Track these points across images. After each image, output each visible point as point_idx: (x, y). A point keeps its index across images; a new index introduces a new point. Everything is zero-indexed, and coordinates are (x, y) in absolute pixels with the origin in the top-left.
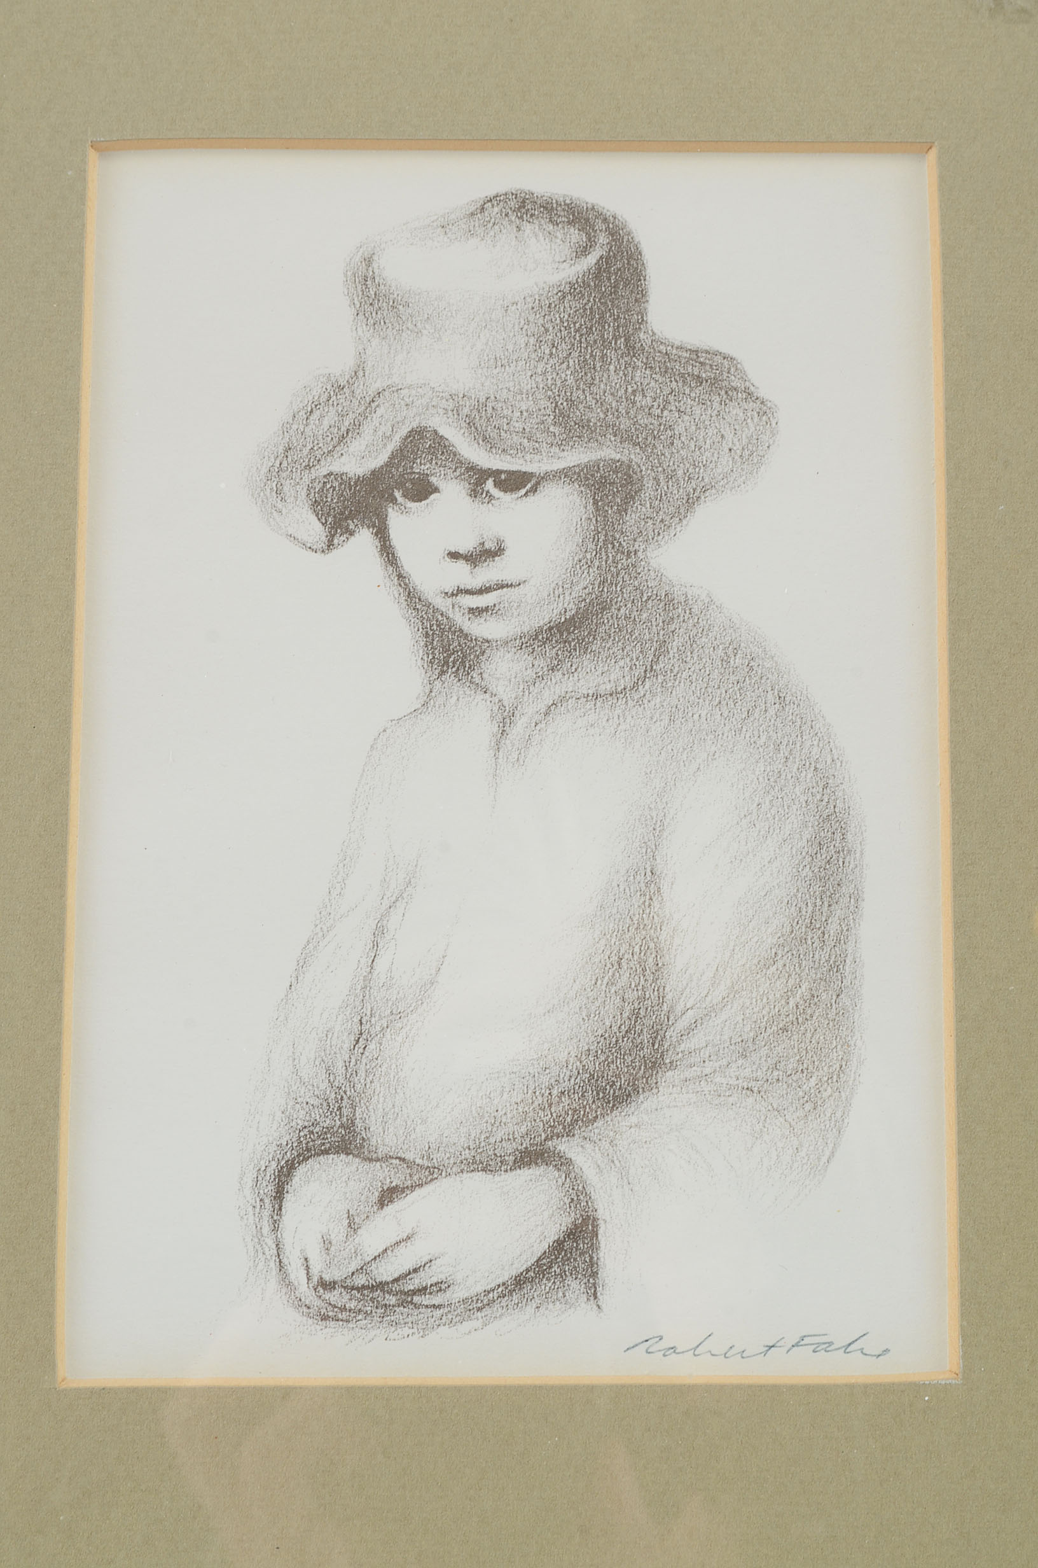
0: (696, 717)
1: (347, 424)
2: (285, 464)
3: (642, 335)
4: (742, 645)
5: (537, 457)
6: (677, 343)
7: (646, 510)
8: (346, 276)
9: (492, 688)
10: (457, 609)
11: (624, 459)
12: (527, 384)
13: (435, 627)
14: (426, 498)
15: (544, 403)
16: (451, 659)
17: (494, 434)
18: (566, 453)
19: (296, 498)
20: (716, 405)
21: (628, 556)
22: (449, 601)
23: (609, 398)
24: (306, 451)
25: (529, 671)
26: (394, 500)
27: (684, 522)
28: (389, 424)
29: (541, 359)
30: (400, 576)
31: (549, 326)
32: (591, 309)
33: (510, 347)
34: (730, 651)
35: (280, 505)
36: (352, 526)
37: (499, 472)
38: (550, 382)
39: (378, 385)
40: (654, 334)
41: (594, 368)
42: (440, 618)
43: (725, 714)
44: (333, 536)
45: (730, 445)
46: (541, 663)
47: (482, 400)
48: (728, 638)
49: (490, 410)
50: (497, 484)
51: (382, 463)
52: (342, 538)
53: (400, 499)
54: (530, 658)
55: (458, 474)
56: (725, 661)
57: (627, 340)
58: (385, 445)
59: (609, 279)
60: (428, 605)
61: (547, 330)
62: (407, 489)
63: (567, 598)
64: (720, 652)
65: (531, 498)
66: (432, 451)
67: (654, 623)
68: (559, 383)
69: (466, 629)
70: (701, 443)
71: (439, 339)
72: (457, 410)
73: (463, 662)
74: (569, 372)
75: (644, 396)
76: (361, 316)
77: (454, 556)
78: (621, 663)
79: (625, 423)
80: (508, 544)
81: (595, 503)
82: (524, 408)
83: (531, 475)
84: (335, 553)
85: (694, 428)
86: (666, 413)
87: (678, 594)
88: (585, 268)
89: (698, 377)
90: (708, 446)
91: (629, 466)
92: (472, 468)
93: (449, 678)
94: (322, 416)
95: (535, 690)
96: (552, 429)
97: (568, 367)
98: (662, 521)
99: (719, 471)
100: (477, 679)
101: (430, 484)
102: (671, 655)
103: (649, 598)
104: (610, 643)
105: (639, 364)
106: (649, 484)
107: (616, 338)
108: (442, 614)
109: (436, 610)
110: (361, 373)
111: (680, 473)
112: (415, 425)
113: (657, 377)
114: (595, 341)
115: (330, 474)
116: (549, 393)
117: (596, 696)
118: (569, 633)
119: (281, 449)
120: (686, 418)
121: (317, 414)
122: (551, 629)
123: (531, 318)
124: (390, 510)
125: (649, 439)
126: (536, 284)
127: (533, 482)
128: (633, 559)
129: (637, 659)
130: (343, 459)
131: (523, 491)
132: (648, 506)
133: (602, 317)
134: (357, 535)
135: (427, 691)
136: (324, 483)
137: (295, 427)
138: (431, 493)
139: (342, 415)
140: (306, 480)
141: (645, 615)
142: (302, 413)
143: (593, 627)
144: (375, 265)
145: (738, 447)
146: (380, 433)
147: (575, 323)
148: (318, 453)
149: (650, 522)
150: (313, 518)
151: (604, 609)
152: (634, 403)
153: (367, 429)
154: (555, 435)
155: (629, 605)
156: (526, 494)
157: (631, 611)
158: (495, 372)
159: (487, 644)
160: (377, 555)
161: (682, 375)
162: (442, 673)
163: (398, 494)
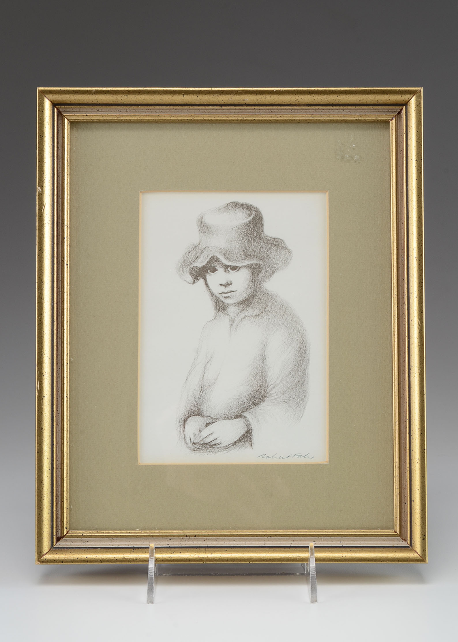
0: (274, 321)
1: (197, 255)
2: (184, 264)
3: (262, 235)
4: (284, 305)
5: (239, 263)
6: (270, 237)
7: (263, 274)
8: (197, 221)
9: (229, 314)
10: (222, 297)
11: (259, 263)
12: (237, 246)
13: (217, 301)
15: (241, 250)
16: (221, 308)
17: (230, 257)
18: (245, 262)
19: (186, 272)
20: (279, 251)
21: (259, 285)
22: (220, 295)
23: (255, 249)
24: (188, 261)
25: (238, 311)
26: (208, 272)
27: (272, 277)
28: (207, 255)
29: (240, 240)
30: (209, 289)
31: (242, 233)
32: (251, 229)
33: (233, 238)
34: (281, 306)
35: (183, 274)
36: (199, 278)
37: (231, 266)
38: (242, 245)
39: (204, 246)
40: (265, 234)
41: (252, 242)
42: (218, 299)
43: (280, 320)
44: (195, 281)
45: (282, 260)
46: (240, 309)
47: (227, 250)
48: (281, 303)
49: (229, 252)
50: (231, 269)
51: (205, 264)
52: (197, 281)
53: (209, 272)
54: (238, 308)
55: (222, 266)
56: (280, 308)
57: (259, 236)
58: (206, 260)
59: (255, 222)
60: (215, 296)
62: (211, 270)
63: (246, 294)
64: (279, 306)
65: (238, 272)
66: (216, 261)
67: (265, 300)
68: (244, 246)
69: (224, 301)
70: (275, 259)
71: (218, 236)
72: (222, 252)
73: (223, 309)
74: (246, 243)
75: (263, 249)
76: (200, 231)
77: (221, 285)
78: (258, 309)
79: (259, 255)
80: (233, 282)
81: (252, 273)
82: (236, 251)
83: (238, 267)
84: (195, 284)
85: (274, 256)
86: (268, 252)
87: (270, 293)
88: (250, 219)
89: (275, 244)
90: (277, 260)
91: (260, 265)
92: (225, 265)
94: (192, 253)
95: (239, 315)
96: (242, 256)
97: (246, 242)
98: (267, 277)
99: (279, 265)
100: (226, 313)
101: (216, 269)
102: (268, 307)
103: (264, 294)
104: (255, 304)
105: (262, 241)
106: (264, 269)
107: (257, 235)
108: (218, 298)
110: (200, 244)
111: (271, 266)
112: (212, 255)
113: (266, 244)
114: (252, 236)
115: (194, 266)
116: (242, 248)
117: (252, 316)
118: (246, 302)
119: (183, 261)
120: (272, 254)
121: (191, 253)
122: (242, 301)
123: (238, 231)
124: (207, 275)
125: (264, 258)
126: (239, 223)
128: (260, 285)
129: (261, 308)
130: (197, 263)
131: (236, 270)
132: (264, 273)
133: (254, 230)
134: (200, 280)
135: (215, 315)
136: (193, 269)
137: (186, 256)
138: (216, 271)
139: (196, 253)
140: (189, 268)
141: (263, 298)
142: (187, 253)
143: (252, 301)
144: (203, 219)
145: (283, 260)
146: (205, 257)
147: (248, 232)
148: (191, 262)
149: (264, 277)
150: (190, 276)
151: (254, 297)
152: (261, 250)
153: (202, 256)
154: (243, 258)
155: (259, 296)
157: (260, 297)
158: (230, 243)
159: (228, 305)
160: (204, 285)
161: (271, 244)
162: (219, 311)
163: (209, 271)
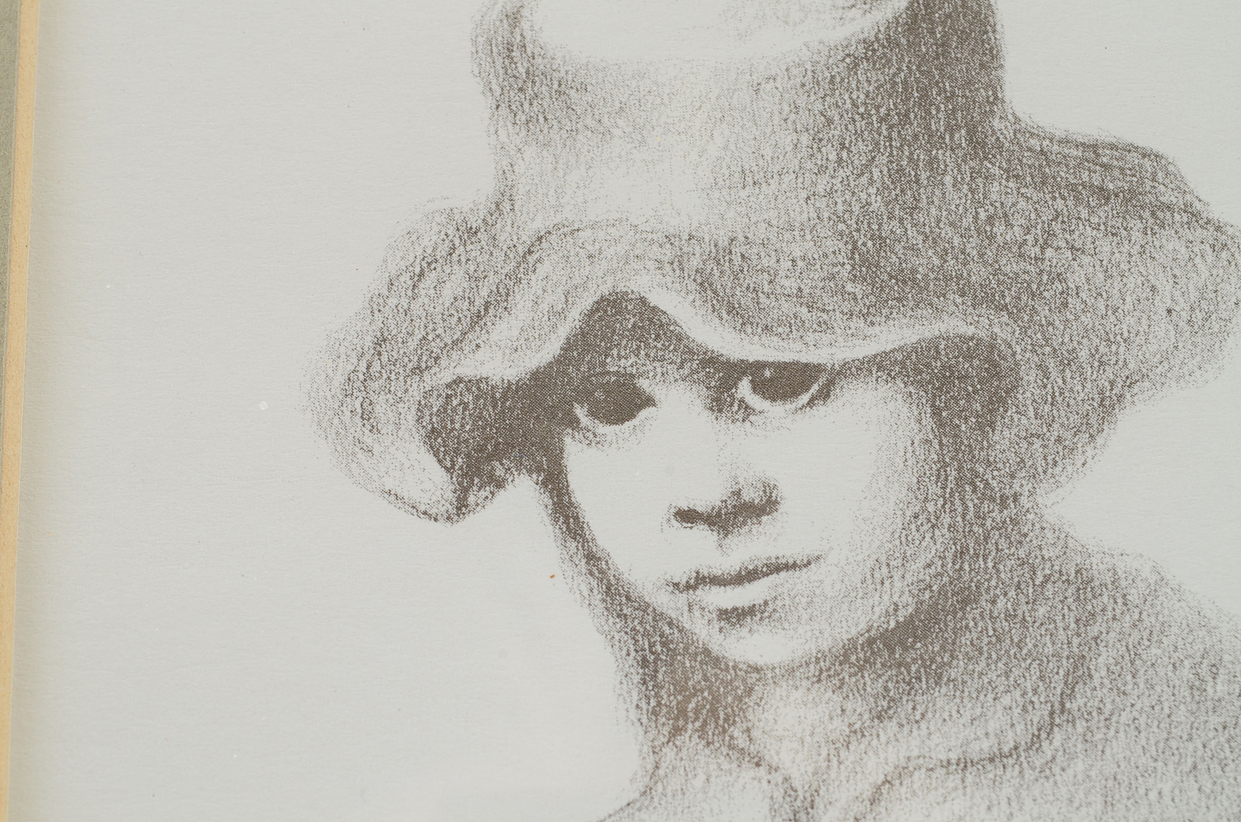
0: (1153, 795)
1: (484, 292)
2: (376, 366)
3: (996, 123)
4: (1226, 658)
5: (826, 338)
6: (1059, 134)
7: (1029, 422)
8: (475, 42)
9: (770, 756)
10: (697, 613)
11: (982, 334)
12: (802, 213)
13: (658, 648)
14: (631, 416)
15: (831, 244)
16: (692, 706)
17: (747, 301)
18: (877, 329)
19: (398, 426)
20: (1136, 235)
21: (1003, 504)
22: (682, 599)
23: (947, 232)
24: (413, 344)
25: (837, 722)
26: (574, 423)
27: (1100, 440)
28: (560, 291)
29: (822, 170)
30: (591, 557)
31: (834, 114)
32: (905, 83)
33: (768, 152)
34: (1204, 670)
35: (368, 439)
36: (499, 472)
37: (760, 366)
38: (840, 208)
39: (539, 224)
40: (1017, 120)
41: (917, 182)
42: (666, 628)
43: (1208, 786)
44: (465, 491)
45: (1169, 303)
46: (858, 706)
47: (724, 242)
48: (1199, 647)
49: (737, 260)
50: (758, 387)
51: (549, 358)
52: (483, 494)
53: (585, 420)
54: (837, 698)
55: (686, 371)
56: (1197, 688)
57: (972, 132)
58: (554, 326)
59: (932, 33)
60: (644, 607)
61: (830, 121)
62: (597, 402)
63: (898, 584)
64: (1186, 672)
65: (820, 409)
66: (638, 335)
67: (1060, 624)
68: (856, 208)
69: (715, 649)
70: (1116, 301)
71: (643, 142)
72: (679, 262)
73: (713, 712)
74: (872, 190)
75: (1009, 225)
76: (503, 110)
77: (687, 516)
78: (1006, 700)
79: (978, 273)
80: (785, 491)
81: (936, 412)
82: (797, 253)
83: (818, 369)
84: (470, 520)
85: (1101, 276)
86: (1049, 253)
87: (1098, 567)
88: (890, 16)
89: (1101, 189)
90: (1128, 306)
91: (992, 347)
92: (711, 361)
93: (689, 740)
94: (441, 282)
95: (849, 757)
96: (849, 287)
97: (871, 182)
98: (1059, 440)
99: (1153, 348)
100: (741, 741)
101: (637, 392)
102: (1096, 681)
103: (1047, 579)
104: (983, 664)
105: (995, 171)
106: (1030, 376)
107: (951, 129)
108: (670, 624)
109: (658, 616)
110: (507, 206)
111: (1084, 354)
112: (605, 290)
113: (1029, 192)
114: (916, 137)
115: (458, 381)
116: (841, 226)
117: (965, 764)
118: (906, 649)
119: (368, 341)
120: (1086, 259)
121: (431, 278)
122: (871, 642)
123: (802, 102)
124: (568, 440)
125: (1024, 298)
126: (806, 45)
127: (822, 380)
128: (1012, 510)
129: (1035, 692)
130: (480, 354)
131: (805, 398)
132: (1031, 414)
133: (925, 94)
134: (509, 487)
135: (650, 767)
136: (448, 397)
137: (393, 302)
138: (640, 407)
139: (475, 279)
140: (416, 393)
141: (1042, 611)
142: (405, 277)
143: (949, 635)
144: (525, 25)
145: (1182, 305)
146: (545, 307)
147: (878, 108)
148: (435, 346)
149: (1038, 443)
150: (429, 461)
151: (965, 602)
152: (991, 237)
153: (521, 301)
154: (855, 299)
155: (1012, 593)
156: (811, 403)
157: (1016, 604)
158: (743, 194)
159: (755, 675)
160: (547, 520)
161: (1073, 188)
162: (676, 731)
163: (580, 412)
